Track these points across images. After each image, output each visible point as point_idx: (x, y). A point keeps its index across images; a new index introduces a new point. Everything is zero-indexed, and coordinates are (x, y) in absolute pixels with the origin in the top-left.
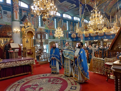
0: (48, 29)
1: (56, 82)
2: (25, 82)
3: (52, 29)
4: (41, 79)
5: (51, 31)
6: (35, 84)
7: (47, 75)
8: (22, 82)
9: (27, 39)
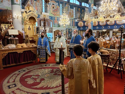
0: (53, 16)
1: (59, 73)
2: (26, 72)
3: (57, 16)
4: (43, 69)
6: (36, 74)
7: (49, 65)
8: (23, 71)
9: (29, 26)
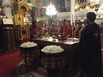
0: (36, 7)
3: (39, 7)
5: (39, 9)
9: (19, 16)
